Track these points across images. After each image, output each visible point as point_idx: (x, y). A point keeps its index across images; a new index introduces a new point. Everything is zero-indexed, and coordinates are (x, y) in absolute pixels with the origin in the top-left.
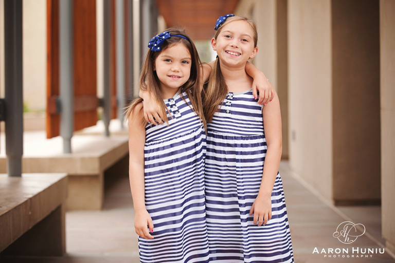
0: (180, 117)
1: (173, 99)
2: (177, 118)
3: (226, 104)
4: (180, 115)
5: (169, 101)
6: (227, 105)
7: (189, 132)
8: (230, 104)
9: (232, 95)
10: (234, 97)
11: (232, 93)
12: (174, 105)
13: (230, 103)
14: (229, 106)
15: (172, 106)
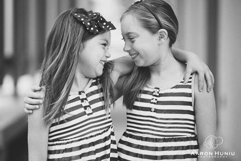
0: (91, 114)
1: (84, 92)
2: (89, 114)
3: (152, 101)
4: (92, 112)
5: (80, 93)
6: (152, 103)
7: (100, 132)
8: (156, 102)
9: (158, 90)
10: (160, 93)
11: (158, 89)
12: (86, 99)
13: (156, 100)
14: (155, 103)
15: (82, 100)
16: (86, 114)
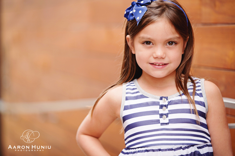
0: (167, 124)
1: (167, 98)
2: (162, 124)
4: (167, 122)
5: (161, 99)
12: (166, 106)
15: (161, 107)
16: (159, 123)
